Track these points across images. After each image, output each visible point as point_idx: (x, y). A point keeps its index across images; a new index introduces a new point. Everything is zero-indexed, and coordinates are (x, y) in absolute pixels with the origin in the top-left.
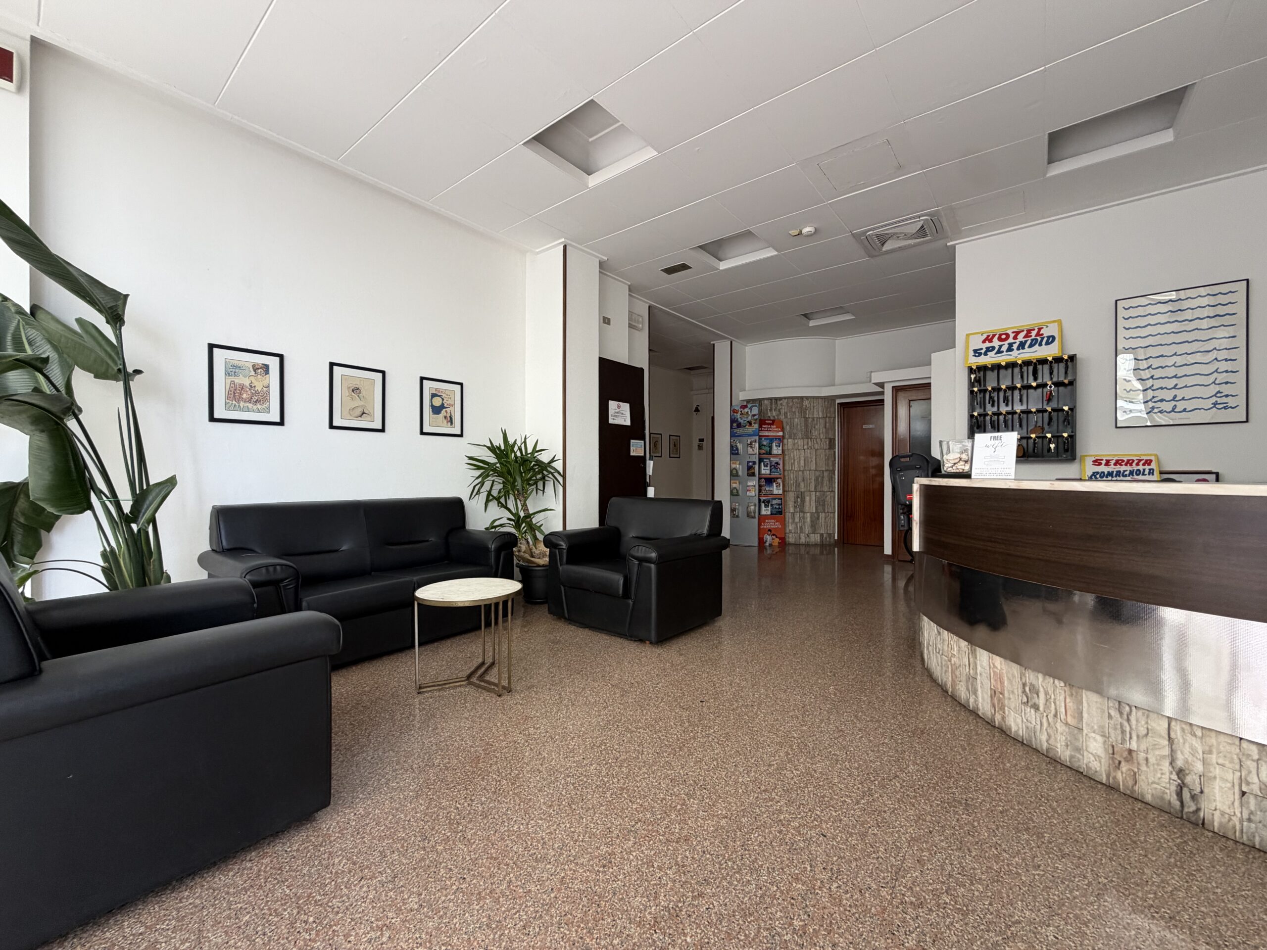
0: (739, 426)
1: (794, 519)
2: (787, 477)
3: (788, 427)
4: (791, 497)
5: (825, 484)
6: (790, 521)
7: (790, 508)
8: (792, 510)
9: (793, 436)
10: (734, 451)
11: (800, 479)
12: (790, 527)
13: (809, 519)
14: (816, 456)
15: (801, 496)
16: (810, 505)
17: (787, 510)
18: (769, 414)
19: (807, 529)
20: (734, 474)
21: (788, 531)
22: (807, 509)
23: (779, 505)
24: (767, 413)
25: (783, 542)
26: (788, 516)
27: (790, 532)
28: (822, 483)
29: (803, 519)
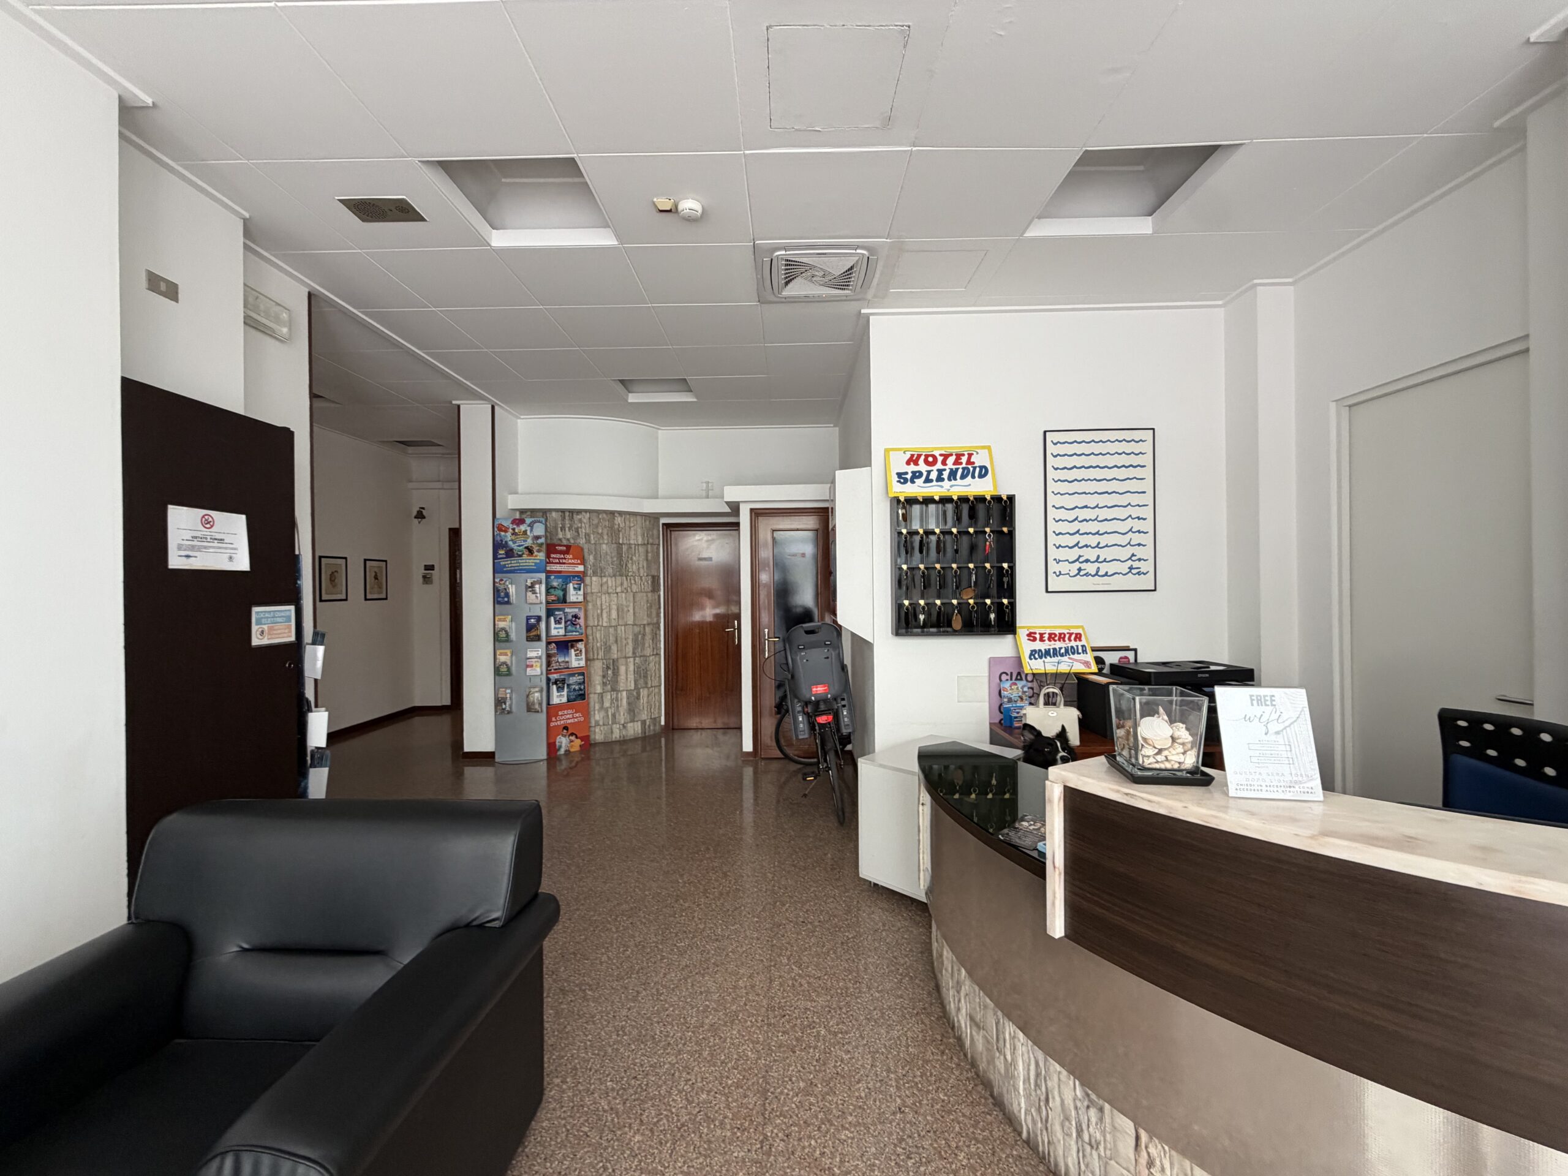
0: (510, 553)
1: (602, 702)
2: (591, 638)
3: (591, 557)
4: (597, 667)
5: (647, 645)
6: (597, 707)
7: (597, 686)
8: (599, 689)
9: (599, 572)
10: (500, 598)
11: (612, 639)
12: (597, 716)
13: (625, 701)
14: (634, 602)
15: (612, 667)
16: (627, 678)
17: (592, 690)
18: (560, 536)
19: (622, 717)
20: (500, 638)
21: (593, 724)
22: (622, 686)
23: (580, 684)
24: (557, 534)
25: (588, 744)
26: (593, 699)
27: (597, 724)
28: (643, 644)
29: (615, 701)
